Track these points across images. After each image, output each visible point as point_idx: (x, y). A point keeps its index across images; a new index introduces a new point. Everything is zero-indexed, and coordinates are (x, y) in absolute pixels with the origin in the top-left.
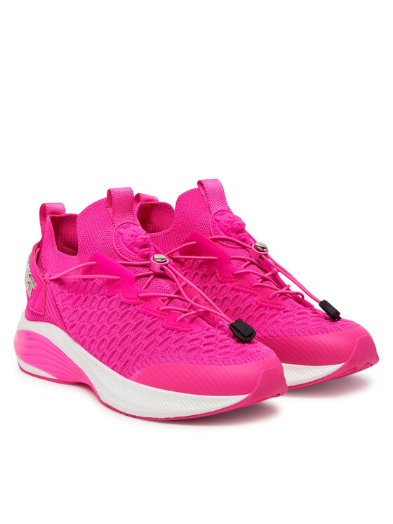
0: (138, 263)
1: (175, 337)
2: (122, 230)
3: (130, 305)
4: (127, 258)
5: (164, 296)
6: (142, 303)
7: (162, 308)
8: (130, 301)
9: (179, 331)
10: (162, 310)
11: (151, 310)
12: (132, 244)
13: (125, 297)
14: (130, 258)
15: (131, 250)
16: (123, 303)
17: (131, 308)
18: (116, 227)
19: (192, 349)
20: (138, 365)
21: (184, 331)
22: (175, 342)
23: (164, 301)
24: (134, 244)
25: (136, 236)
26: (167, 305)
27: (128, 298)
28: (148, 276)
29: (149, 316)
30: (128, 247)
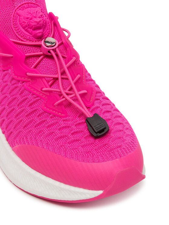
0: (31, 43)
1: (50, 121)
2: (20, 12)
3: (19, 81)
4: (22, 38)
5: (50, 77)
6: (29, 81)
7: (44, 89)
8: (19, 78)
9: (55, 115)
10: (46, 91)
11: (35, 89)
12: (26, 26)
13: (15, 75)
14: (24, 38)
15: (26, 30)
16: (13, 79)
17: (20, 84)
18: (16, 8)
19: (61, 137)
20: (18, 139)
21: (58, 116)
22: (49, 127)
23: (48, 82)
24: (29, 26)
25: (31, 19)
26: (50, 86)
27: (18, 76)
28: (39, 56)
29: (33, 94)
30: (24, 28)
